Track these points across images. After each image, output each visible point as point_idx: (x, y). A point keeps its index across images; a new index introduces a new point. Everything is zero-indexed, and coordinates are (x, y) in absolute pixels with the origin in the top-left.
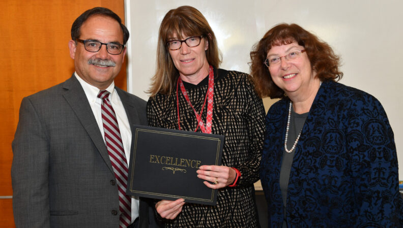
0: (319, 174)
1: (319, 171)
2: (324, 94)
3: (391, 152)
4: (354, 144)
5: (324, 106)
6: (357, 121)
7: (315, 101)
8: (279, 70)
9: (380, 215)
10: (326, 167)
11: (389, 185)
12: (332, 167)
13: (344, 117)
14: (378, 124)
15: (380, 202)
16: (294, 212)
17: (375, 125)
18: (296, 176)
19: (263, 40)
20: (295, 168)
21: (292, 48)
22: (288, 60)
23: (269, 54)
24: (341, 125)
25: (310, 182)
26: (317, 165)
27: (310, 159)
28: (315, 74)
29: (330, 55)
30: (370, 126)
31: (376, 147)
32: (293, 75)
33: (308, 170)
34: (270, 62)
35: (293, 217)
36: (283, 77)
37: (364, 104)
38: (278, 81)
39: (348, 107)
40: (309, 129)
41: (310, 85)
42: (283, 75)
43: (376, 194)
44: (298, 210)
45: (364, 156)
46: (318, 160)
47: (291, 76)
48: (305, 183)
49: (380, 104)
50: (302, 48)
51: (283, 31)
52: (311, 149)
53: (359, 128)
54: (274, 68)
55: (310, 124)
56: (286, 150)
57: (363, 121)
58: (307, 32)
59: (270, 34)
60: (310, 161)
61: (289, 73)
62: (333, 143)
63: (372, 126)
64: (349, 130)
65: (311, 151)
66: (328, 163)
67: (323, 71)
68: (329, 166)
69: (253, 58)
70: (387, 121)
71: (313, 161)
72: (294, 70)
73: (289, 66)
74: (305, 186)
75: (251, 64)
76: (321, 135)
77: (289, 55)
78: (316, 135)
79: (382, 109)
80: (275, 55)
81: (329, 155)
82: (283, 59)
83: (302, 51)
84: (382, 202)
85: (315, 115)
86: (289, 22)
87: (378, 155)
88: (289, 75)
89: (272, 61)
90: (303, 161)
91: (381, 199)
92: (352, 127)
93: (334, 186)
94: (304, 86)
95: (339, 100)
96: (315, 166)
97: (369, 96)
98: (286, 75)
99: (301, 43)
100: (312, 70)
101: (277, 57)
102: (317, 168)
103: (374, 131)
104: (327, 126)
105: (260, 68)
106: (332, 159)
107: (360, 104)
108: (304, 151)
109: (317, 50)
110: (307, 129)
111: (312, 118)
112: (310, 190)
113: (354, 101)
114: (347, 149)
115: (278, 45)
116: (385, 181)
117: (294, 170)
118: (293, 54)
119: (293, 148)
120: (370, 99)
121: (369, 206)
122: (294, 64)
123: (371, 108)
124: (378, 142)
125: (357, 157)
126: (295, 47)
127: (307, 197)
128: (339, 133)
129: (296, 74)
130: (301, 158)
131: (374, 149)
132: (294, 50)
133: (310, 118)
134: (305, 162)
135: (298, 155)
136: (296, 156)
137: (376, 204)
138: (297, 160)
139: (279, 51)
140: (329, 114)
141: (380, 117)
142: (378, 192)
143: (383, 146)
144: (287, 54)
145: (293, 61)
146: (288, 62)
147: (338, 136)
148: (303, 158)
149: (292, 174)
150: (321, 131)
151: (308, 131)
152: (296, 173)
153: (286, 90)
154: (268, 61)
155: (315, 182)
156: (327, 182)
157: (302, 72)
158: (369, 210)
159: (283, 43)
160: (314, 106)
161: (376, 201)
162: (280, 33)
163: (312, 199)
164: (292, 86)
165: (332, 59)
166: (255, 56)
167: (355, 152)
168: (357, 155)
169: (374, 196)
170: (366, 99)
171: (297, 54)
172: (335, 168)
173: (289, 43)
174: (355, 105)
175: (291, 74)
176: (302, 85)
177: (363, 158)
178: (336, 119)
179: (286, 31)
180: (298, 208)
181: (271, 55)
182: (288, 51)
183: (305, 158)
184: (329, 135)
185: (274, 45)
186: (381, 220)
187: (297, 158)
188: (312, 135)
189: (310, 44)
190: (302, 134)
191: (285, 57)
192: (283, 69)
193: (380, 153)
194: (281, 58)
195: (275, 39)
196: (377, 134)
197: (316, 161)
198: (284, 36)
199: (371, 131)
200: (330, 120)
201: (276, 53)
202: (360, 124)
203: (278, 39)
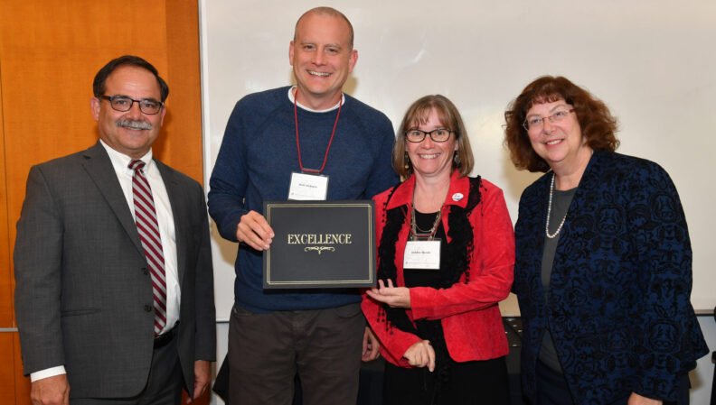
0: (590, 258)
1: (591, 255)
2: (598, 164)
3: (684, 231)
4: (639, 222)
5: (597, 178)
6: (641, 193)
7: (586, 172)
8: (541, 134)
9: (673, 309)
10: (601, 250)
11: (683, 272)
12: (608, 249)
13: (625, 189)
14: (667, 197)
15: (672, 293)
16: (558, 308)
17: (664, 198)
18: (561, 263)
19: (521, 96)
20: (559, 254)
21: (557, 106)
22: (553, 122)
23: (528, 115)
25: (580, 269)
26: (588, 248)
27: (580, 241)
28: (585, 140)
29: (605, 117)
30: (658, 199)
31: (665, 225)
32: (558, 141)
33: (577, 255)
34: (529, 124)
35: (556, 314)
36: (546, 144)
37: (650, 172)
38: (539, 148)
39: (630, 177)
40: (578, 206)
41: (579, 155)
42: (546, 141)
43: (667, 283)
44: (563, 305)
45: (652, 235)
46: (590, 242)
47: (556, 142)
48: (572, 271)
49: (668, 175)
50: (570, 107)
51: (547, 85)
52: (581, 230)
53: (645, 202)
54: (534, 132)
55: (580, 200)
56: (548, 235)
57: (650, 193)
59: (531, 89)
60: (579, 244)
61: (554, 138)
62: (610, 222)
63: (660, 199)
64: (632, 205)
65: (580, 232)
66: (603, 245)
67: (596, 137)
68: (603, 248)
69: (508, 119)
70: (677, 196)
71: (584, 244)
72: (560, 135)
73: (554, 129)
74: (573, 274)
75: (505, 127)
76: (594, 212)
77: (554, 115)
78: (587, 213)
79: (670, 181)
80: (537, 115)
81: (603, 236)
82: (547, 120)
83: (571, 111)
84: (675, 293)
85: (585, 189)
86: (554, 74)
88: (553, 141)
89: (532, 123)
90: (570, 244)
91: (673, 290)
92: (636, 201)
93: (610, 273)
94: (572, 154)
95: (617, 169)
96: (586, 250)
97: (655, 164)
98: (550, 141)
99: (569, 101)
100: (582, 135)
101: (538, 118)
102: (588, 252)
103: (662, 206)
104: (602, 201)
105: (517, 133)
106: (607, 240)
107: (644, 173)
108: (571, 232)
109: (589, 109)
110: (576, 206)
111: (583, 193)
112: (578, 280)
113: (637, 169)
114: (628, 229)
115: (541, 103)
116: (677, 267)
117: (558, 256)
118: (558, 114)
119: (557, 232)
120: (656, 168)
121: (659, 298)
122: (560, 128)
123: (658, 178)
124: (667, 219)
125: (642, 237)
126: (561, 106)
127: (575, 289)
128: (618, 209)
129: (563, 140)
130: (567, 242)
131: (664, 227)
132: (560, 109)
133: (580, 193)
134: (573, 245)
135: (565, 238)
136: (561, 239)
137: (667, 296)
138: (562, 244)
139: (541, 110)
140: (604, 187)
141: (670, 190)
142: (669, 280)
143: (674, 224)
144: (552, 113)
145: (558, 124)
146: (553, 124)
147: (617, 212)
148: (570, 241)
149: (555, 259)
150: (593, 208)
151: (577, 209)
152: (561, 260)
153: (550, 160)
154: (527, 123)
155: (585, 269)
156: (600, 268)
157: (570, 138)
158: (659, 303)
159: (547, 100)
160: (585, 178)
161: (668, 291)
162: (544, 88)
164: (557, 154)
166: (511, 117)
167: (640, 231)
168: (642, 234)
169: (664, 285)
170: (652, 168)
171: (564, 114)
172: (611, 252)
173: (555, 101)
174: (638, 174)
176: (569, 153)
177: (651, 237)
178: (613, 192)
179: (551, 85)
180: (563, 303)
181: (531, 116)
182: (553, 110)
183: (573, 241)
184: (604, 212)
185: (535, 102)
186: (675, 315)
187: (563, 241)
188: (583, 213)
189: (580, 103)
190: (569, 213)
191: (549, 118)
192: (546, 134)
193: (669, 233)
194: (543, 119)
195: (537, 96)
196: (666, 209)
197: (587, 243)
198: (548, 92)
199: (660, 206)
200: (606, 194)
201: (538, 113)
202: (646, 197)
203: (541, 95)
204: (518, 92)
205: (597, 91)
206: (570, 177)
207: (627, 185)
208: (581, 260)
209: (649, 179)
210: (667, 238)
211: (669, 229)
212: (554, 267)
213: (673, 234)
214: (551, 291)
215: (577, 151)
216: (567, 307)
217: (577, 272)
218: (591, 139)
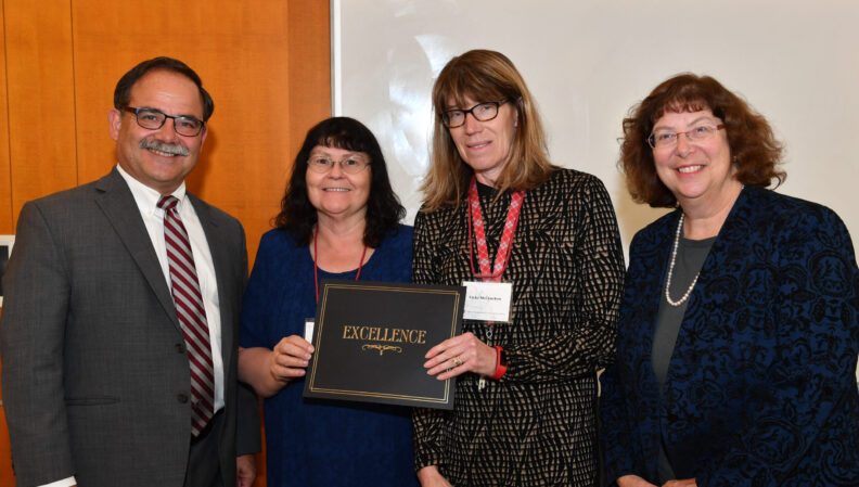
0: (732, 340)
1: (735, 336)
2: (747, 206)
5: (746, 226)
6: (801, 249)
7: (730, 216)
8: (671, 155)
10: (748, 330)
12: (758, 330)
13: (783, 242)
14: (838, 260)
16: (677, 409)
17: (834, 261)
18: (688, 344)
19: (649, 99)
20: (686, 330)
21: (700, 119)
22: (691, 140)
23: (656, 126)
24: (777, 254)
25: (716, 355)
26: (730, 324)
27: (717, 314)
28: (735, 170)
29: (766, 140)
30: (823, 261)
31: (828, 299)
32: (697, 168)
33: (713, 334)
34: (657, 140)
36: (677, 170)
38: (667, 175)
39: (793, 225)
40: (716, 263)
41: (724, 190)
42: (678, 165)
44: (686, 405)
46: (733, 316)
47: (693, 169)
48: (705, 358)
50: (718, 121)
51: (688, 87)
52: (719, 298)
53: (803, 264)
54: (662, 151)
55: (719, 255)
57: (812, 252)
58: (730, 96)
59: (663, 90)
60: (716, 318)
61: (690, 162)
63: (827, 262)
65: (719, 301)
66: (752, 322)
68: (752, 327)
69: (627, 130)
71: (724, 319)
72: (701, 158)
73: (692, 150)
74: (705, 360)
75: (622, 142)
76: (738, 273)
77: (694, 131)
78: (731, 273)
80: (669, 128)
81: (752, 308)
82: (683, 137)
83: (719, 127)
85: (727, 240)
86: (699, 72)
87: (828, 312)
88: (688, 166)
89: (661, 138)
90: (703, 318)
92: (790, 259)
94: (713, 190)
96: (726, 327)
97: (831, 212)
98: (685, 167)
99: (718, 113)
100: (732, 162)
101: (671, 132)
102: (730, 332)
103: (828, 272)
104: (751, 258)
105: (638, 149)
106: (757, 316)
108: (705, 301)
109: (746, 127)
110: (713, 264)
111: (724, 246)
112: (713, 370)
113: (804, 215)
115: (676, 111)
117: (685, 334)
118: (700, 130)
119: (684, 298)
122: (701, 149)
123: (831, 233)
124: (834, 290)
126: (706, 118)
127: (707, 382)
129: (703, 166)
130: (699, 313)
131: (823, 301)
132: (703, 123)
133: (719, 245)
134: (706, 319)
135: (695, 308)
136: (690, 309)
138: (691, 317)
139: (676, 121)
140: (755, 237)
141: (844, 251)
143: (841, 300)
144: (691, 129)
145: (700, 143)
146: (691, 143)
147: (769, 274)
148: (703, 313)
149: (680, 340)
150: (738, 267)
151: (714, 267)
152: (688, 340)
153: (681, 194)
154: (653, 137)
155: (725, 355)
156: (746, 355)
157: (714, 163)
159: (686, 108)
162: (683, 90)
163: (714, 385)
164: (692, 187)
165: (770, 149)
166: (631, 127)
171: (708, 130)
172: (762, 333)
173: (697, 111)
174: (804, 222)
175: (693, 165)
176: (709, 187)
178: (767, 245)
179: (694, 87)
180: (684, 402)
181: (661, 128)
182: (692, 124)
183: (708, 313)
184: (753, 273)
185: (669, 110)
187: (692, 311)
188: (723, 273)
189: (734, 116)
190: (703, 272)
191: (687, 134)
192: (680, 156)
193: (834, 310)
194: (678, 135)
195: (673, 102)
196: (833, 276)
197: (728, 318)
198: (689, 97)
199: (823, 271)
200: (757, 248)
201: (671, 125)
202: (805, 255)
203: (678, 99)
204: (646, 92)
205: (757, 101)
206: (709, 220)
207: (787, 235)
208: (719, 342)
209: (816, 231)
210: (830, 318)
211: (834, 305)
212: (676, 348)
213: (838, 314)
214: (669, 383)
215: (722, 184)
216: (691, 409)
217: (712, 359)
218: (744, 169)
